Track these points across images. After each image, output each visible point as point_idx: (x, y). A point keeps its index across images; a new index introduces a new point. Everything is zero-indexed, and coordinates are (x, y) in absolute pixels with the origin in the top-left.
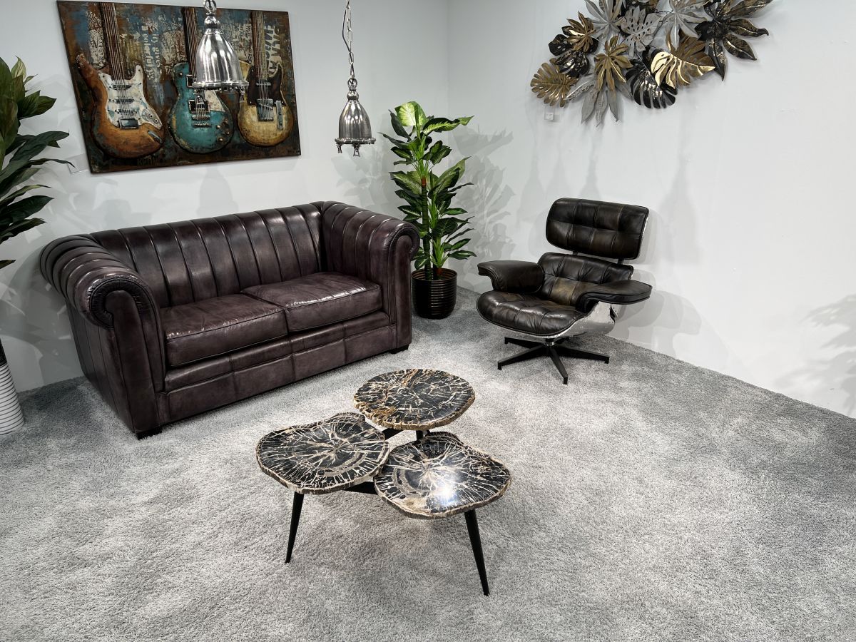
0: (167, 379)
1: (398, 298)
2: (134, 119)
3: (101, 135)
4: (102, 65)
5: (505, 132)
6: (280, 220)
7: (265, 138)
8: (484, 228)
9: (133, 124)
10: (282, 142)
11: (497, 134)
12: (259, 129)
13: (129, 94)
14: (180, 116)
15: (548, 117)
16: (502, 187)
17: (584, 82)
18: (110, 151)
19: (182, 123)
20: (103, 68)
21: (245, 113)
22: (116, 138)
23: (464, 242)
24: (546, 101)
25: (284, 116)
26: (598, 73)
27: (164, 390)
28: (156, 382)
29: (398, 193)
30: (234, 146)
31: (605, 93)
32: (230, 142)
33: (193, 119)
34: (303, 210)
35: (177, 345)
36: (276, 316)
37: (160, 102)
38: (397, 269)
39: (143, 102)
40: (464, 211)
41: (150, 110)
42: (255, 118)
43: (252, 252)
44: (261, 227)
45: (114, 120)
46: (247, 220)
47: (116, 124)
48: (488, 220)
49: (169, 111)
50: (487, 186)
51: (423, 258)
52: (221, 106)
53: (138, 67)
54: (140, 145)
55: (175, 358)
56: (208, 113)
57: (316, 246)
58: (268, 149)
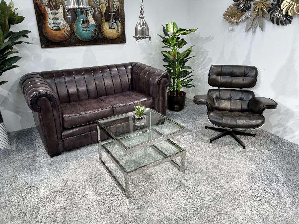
0: (63, 134)
1: (160, 103)
2: (59, 27)
3: (46, 33)
4: (47, 4)
5: (211, 35)
6: (116, 69)
7: (111, 36)
8: (199, 75)
9: (59, 29)
10: (118, 38)
11: (207, 37)
12: (109, 32)
13: (57, 16)
14: (77, 26)
15: (230, 29)
16: (208, 58)
17: (248, 14)
18: (49, 39)
19: (78, 29)
20: (47, 5)
21: (104, 25)
22: (52, 34)
23: (190, 81)
24: (230, 22)
25: (120, 27)
26: (254, 10)
27: (61, 138)
28: (58, 135)
29: (164, 60)
30: (99, 39)
31: (257, 19)
32: (97, 37)
33: (83, 27)
34: (125, 66)
35: (67, 120)
36: (109, 109)
37: (70, 20)
38: (161, 91)
39: (63, 20)
40: (191, 68)
41: (65, 23)
42: (108, 28)
43: (103, 82)
44: (108, 72)
45: (51, 27)
46: (102, 69)
47: (52, 28)
48: (201, 71)
49: (73, 24)
50: (201, 58)
51: (173, 86)
52: (94, 22)
53: (61, 6)
54: (61, 37)
55: (66, 125)
56: (88, 25)
57: (129, 80)
58: (112, 40)
